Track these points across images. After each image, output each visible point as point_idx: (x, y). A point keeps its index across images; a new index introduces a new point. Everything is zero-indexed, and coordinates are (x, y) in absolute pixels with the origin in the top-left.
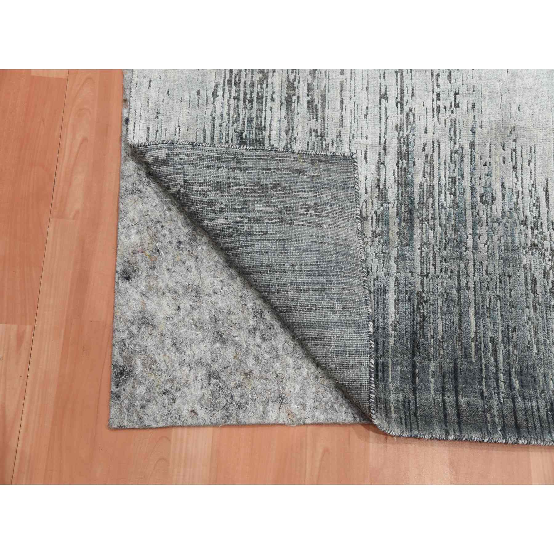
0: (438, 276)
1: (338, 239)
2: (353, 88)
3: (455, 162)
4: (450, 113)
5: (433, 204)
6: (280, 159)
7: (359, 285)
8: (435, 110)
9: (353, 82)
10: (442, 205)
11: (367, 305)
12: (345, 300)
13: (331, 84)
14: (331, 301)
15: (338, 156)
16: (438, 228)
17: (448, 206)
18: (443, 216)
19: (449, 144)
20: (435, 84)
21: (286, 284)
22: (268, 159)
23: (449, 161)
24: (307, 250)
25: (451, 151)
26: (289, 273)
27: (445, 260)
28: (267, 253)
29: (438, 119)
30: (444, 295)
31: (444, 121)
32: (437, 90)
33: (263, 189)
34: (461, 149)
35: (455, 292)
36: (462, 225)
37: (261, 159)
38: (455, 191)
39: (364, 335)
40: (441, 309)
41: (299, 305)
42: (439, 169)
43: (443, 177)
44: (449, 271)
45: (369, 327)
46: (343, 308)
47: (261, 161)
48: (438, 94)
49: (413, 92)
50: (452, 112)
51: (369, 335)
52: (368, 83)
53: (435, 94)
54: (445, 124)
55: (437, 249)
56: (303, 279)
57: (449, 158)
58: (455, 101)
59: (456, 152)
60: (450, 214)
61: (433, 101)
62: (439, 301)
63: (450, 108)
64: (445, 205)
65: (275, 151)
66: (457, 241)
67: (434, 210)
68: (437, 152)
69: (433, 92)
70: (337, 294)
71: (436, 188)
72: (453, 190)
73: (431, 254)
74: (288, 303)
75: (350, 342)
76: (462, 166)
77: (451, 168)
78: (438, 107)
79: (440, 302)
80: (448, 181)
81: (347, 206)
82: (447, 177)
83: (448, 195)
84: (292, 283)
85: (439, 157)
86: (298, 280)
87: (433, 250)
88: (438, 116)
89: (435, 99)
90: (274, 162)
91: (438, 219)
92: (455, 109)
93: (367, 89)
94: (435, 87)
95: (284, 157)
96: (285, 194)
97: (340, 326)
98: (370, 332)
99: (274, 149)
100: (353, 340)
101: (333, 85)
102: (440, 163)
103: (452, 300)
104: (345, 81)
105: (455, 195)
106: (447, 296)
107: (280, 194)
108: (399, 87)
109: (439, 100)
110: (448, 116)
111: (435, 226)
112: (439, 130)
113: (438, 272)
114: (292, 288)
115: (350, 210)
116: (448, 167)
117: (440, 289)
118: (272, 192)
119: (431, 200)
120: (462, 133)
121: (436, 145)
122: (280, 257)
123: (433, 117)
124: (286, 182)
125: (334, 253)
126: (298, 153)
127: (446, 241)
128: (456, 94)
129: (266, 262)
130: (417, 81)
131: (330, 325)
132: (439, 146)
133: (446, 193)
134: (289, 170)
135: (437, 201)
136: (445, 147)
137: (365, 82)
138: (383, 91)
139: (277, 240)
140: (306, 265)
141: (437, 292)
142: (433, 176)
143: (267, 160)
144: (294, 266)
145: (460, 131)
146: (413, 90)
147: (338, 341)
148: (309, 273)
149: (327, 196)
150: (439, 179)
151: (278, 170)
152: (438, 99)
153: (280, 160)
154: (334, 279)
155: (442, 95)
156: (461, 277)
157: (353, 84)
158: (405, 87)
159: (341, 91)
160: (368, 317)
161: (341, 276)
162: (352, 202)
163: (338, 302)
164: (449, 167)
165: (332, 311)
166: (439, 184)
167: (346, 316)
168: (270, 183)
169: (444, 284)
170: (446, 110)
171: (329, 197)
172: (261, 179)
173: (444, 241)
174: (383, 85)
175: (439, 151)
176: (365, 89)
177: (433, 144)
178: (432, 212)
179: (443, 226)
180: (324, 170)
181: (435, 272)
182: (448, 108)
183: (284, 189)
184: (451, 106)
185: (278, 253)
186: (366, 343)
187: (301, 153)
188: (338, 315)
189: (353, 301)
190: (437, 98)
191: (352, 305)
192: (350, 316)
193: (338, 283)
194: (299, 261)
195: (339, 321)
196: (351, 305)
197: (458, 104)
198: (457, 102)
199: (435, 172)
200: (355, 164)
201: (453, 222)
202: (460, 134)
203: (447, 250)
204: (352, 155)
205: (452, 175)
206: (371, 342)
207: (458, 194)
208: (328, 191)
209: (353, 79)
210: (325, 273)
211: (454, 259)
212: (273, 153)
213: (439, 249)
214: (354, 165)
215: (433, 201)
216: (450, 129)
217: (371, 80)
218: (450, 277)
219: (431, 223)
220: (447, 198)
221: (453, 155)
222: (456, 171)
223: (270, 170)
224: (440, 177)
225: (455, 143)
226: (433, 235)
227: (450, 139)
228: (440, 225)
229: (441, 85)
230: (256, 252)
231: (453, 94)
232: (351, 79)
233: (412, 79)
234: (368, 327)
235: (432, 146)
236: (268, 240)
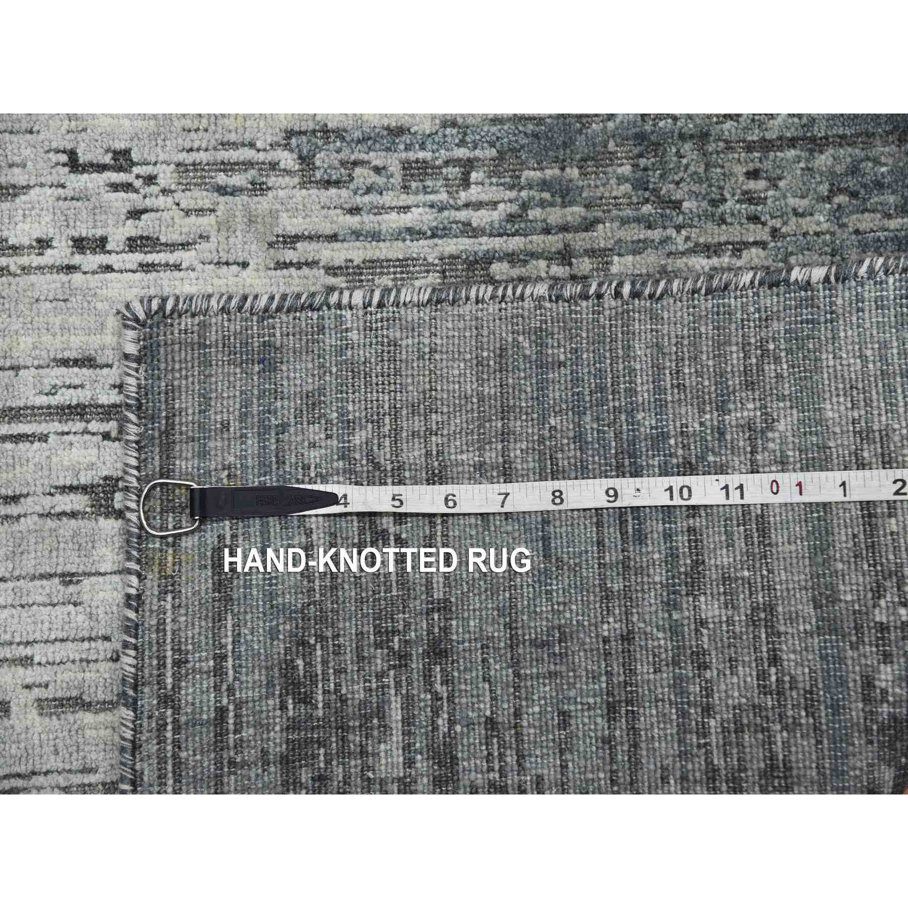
0: (774, 232)
1: (481, 399)
2: (71, 650)
3: (343, 163)
4: (154, 189)
5: (512, 258)
6: (169, 661)
7: (655, 318)
8: (150, 258)
9: (38, 653)
10: (511, 218)
11: (726, 287)
12: (721, 376)
13: (53, 763)
14: (728, 437)
15: (139, 386)
16: (602, 235)
17: (512, 194)
18: (555, 216)
19: (281, 193)
20: (36, 261)
21: (674, 630)
22: (175, 721)
23: (344, 193)
24: (546, 539)
25: (303, 185)
26: (635, 619)
27: (714, 203)
28: (565, 718)
29: (185, 246)
30: (839, 206)
31: (193, 218)
32: (60, 253)
33: (308, 742)
34: (294, 141)
35: (823, 160)
36: (580, 132)
37: (175, 756)
38: (456, 162)
39: (839, 302)
40: (889, 216)
41: (746, 573)
42: (375, 236)
43: (407, 219)
44: (752, 185)
45: (808, 283)
46: (750, 385)
47: (183, 755)
48: (80, 244)
49: (76, 363)
50: (150, 180)
51: (837, 280)
52: (42, 577)
53: (77, 259)
54: (200, 212)
55: (680, 240)
56: (656, 556)
57: (333, 191)
58: (101, 168)
59: (306, 160)
60: (544, 185)
61: (109, 268)
62: (862, 227)
63: (136, 191)
64: (514, 208)
65: (135, 688)
66: (641, 155)
67: (534, 255)
68: (314, 246)
69: (70, 269)
70: (702, 411)
71: (451, 246)
72: (453, 172)
73: (701, 263)
74: (740, 617)
75: (869, 353)
76: (357, 134)
77: (369, 181)
78: (134, 244)
79: (867, 221)
80: (421, 198)
81: (341, 351)
82: (405, 200)
83: (474, 193)
84: (671, 605)
85: (333, 238)
86: (657, 579)
87: (683, 253)
88: (172, 247)
89: (104, 259)
90: (188, 693)
91: (569, 236)
92: (136, 170)
93: (68, 578)
94: (50, 257)
95: (160, 644)
96: (321, 638)
97: (816, 395)
98: (827, 279)
99: (131, 692)
100: (862, 344)
101: (63, 752)
102: (357, 234)
103: (854, 170)
104: (37, 692)
105: (468, 165)
106: (841, 191)
107: (325, 662)
108: (56, 426)
109: (103, 240)
110: (170, 200)
111: (593, 251)
112: (231, 240)
113: (763, 234)
114: (686, 602)
115: (354, 335)
116: (367, 198)
117: (819, 223)
118: (320, 698)
119: (499, 269)
120: (233, 137)
121: (289, 255)
122: (580, 658)
123: (177, 267)
124: (273, 634)
125: (543, 420)
126: (139, 576)
127: (647, 201)
128: (74, 164)
129: (599, 720)
130: (25, 342)
131: (814, 439)
132: (291, 240)
133: (467, 205)
134: (219, 618)
135: (497, 243)
136: (294, 212)
137: (39, 591)
138: (78, 502)
139: (517, 675)
140: (600, 543)
141: (833, 234)
142: (403, 263)
143: (177, 729)
144: (607, 595)
145: (226, 145)
146: (65, 363)
147: (868, 403)
148: (630, 530)
149: (312, 445)
150: (414, 233)
151: (219, 671)
152: (101, 244)
153: (177, 663)
154: (647, 421)
155: (83, 230)
156: (768, 136)
157: (51, 648)
158: (54, 400)
159: (87, 706)
160: (770, 287)
161: (631, 392)
162: (322, 330)
163: (732, 406)
164: (368, 190)
165: (763, 432)
166: (433, 236)
167: (779, 376)
168: (283, 707)
169: (802, 204)
170: (145, 211)
171: (315, 432)
172: (264, 752)
173: (647, 209)
174: (47, 502)
175: (310, 238)
176: (72, 589)
177: (286, 265)
178: (542, 264)
179: (591, 215)
180: (203, 454)
181: (762, 245)
182: (134, 200)
183: (303, 643)
184: (127, 187)
185: (564, 668)
186: (869, 292)
187: (139, 562)
188: (775, 406)
189: (721, 344)
190: (94, 251)
191: (734, 348)
192: (777, 360)
193: (661, 406)
194: (590, 573)
195: (797, 403)
196: (735, 355)
197: (117, 154)
198: (108, 159)
199: (392, 255)
200: (169, 306)
201: (573, 172)
202: (234, 145)
203: (678, 196)
204: (137, 320)
205: (397, 180)
206: (863, 271)
207: (462, 153)
208: (292, 436)
209: (28, 651)
210: (627, 462)
211: (707, 166)
212: (148, 699)
213: (679, 228)
214: (173, 311)
215: (500, 259)
216: (222, 190)
217: (29, 565)
218: (773, 183)
219: (584, 265)
220: (485, 197)
221: (318, 175)
222: (378, 162)
223: (221, 712)
224: (409, 230)
225: (274, 166)
226: (630, 258)
227: (258, 188)
228: (589, 226)
229: (37, 234)
230: (564, 767)
231: (72, 176)
232: (26, 662)
233: (16, 368)
234: (808, 285)
235: (292, 270)
236: (517, 714)
